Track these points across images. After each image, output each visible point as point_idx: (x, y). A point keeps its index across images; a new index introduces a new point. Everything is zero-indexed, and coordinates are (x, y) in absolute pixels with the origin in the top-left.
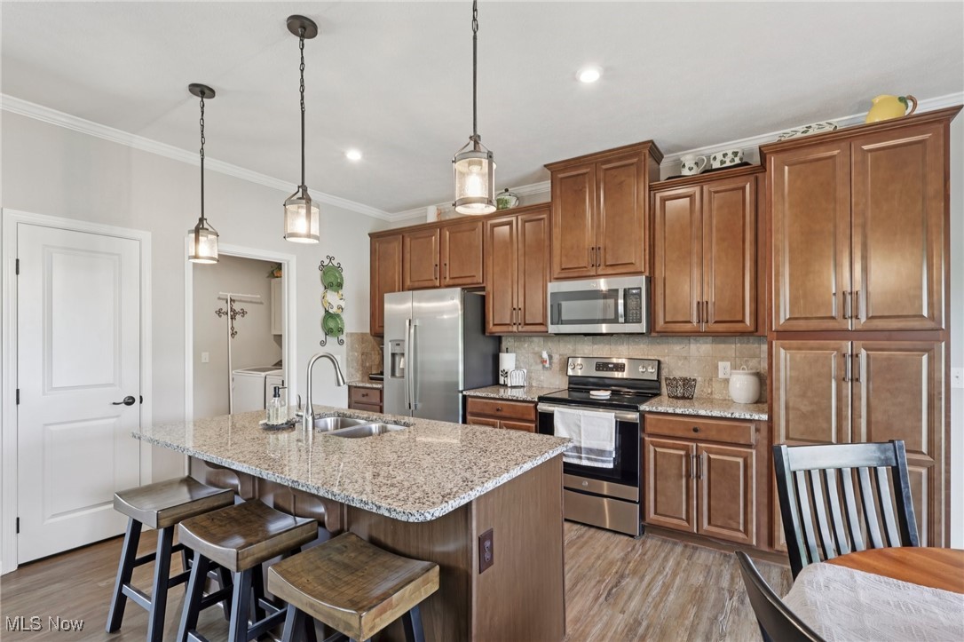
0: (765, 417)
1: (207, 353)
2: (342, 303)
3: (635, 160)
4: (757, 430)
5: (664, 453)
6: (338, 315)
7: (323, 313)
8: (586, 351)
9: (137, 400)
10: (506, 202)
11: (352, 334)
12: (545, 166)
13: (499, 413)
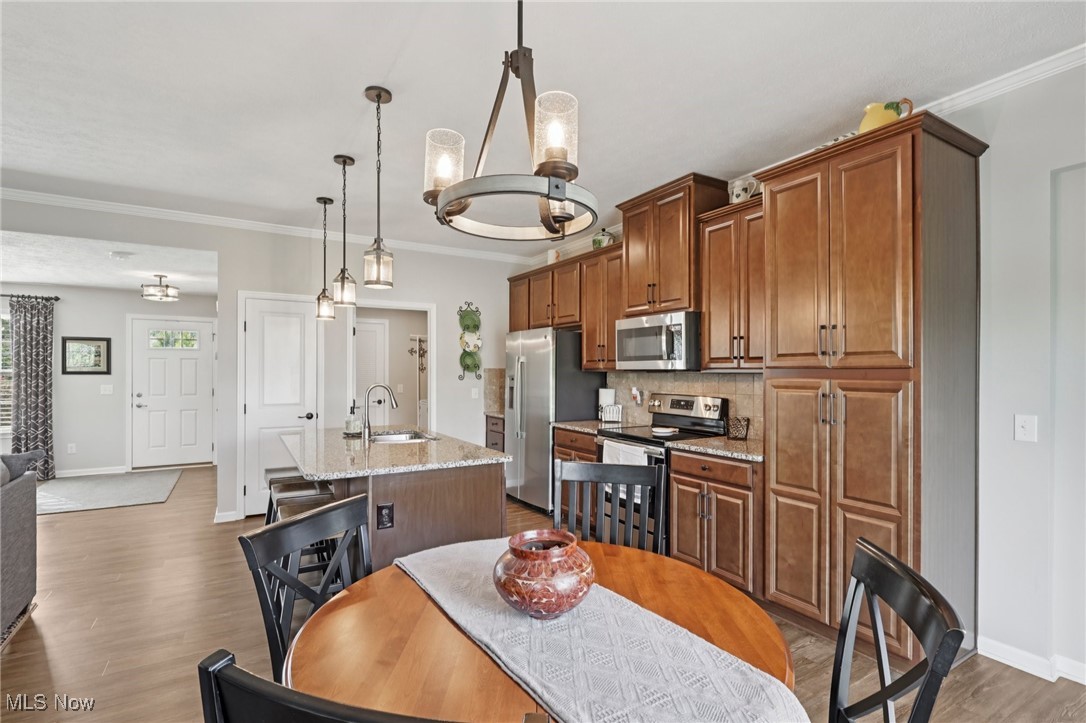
0: (760, 459)
1: (402, 386)
2: (479, 343)
3: (681, 194)
4: (754, 472)
5: (684, 490)
6: (475, 353)
7: (462, 351)
8: (669, 388)
9: (315, 416)
10: (600, 242)
11: (490, 370)
12: (617, 206)
13: (574, 444)
